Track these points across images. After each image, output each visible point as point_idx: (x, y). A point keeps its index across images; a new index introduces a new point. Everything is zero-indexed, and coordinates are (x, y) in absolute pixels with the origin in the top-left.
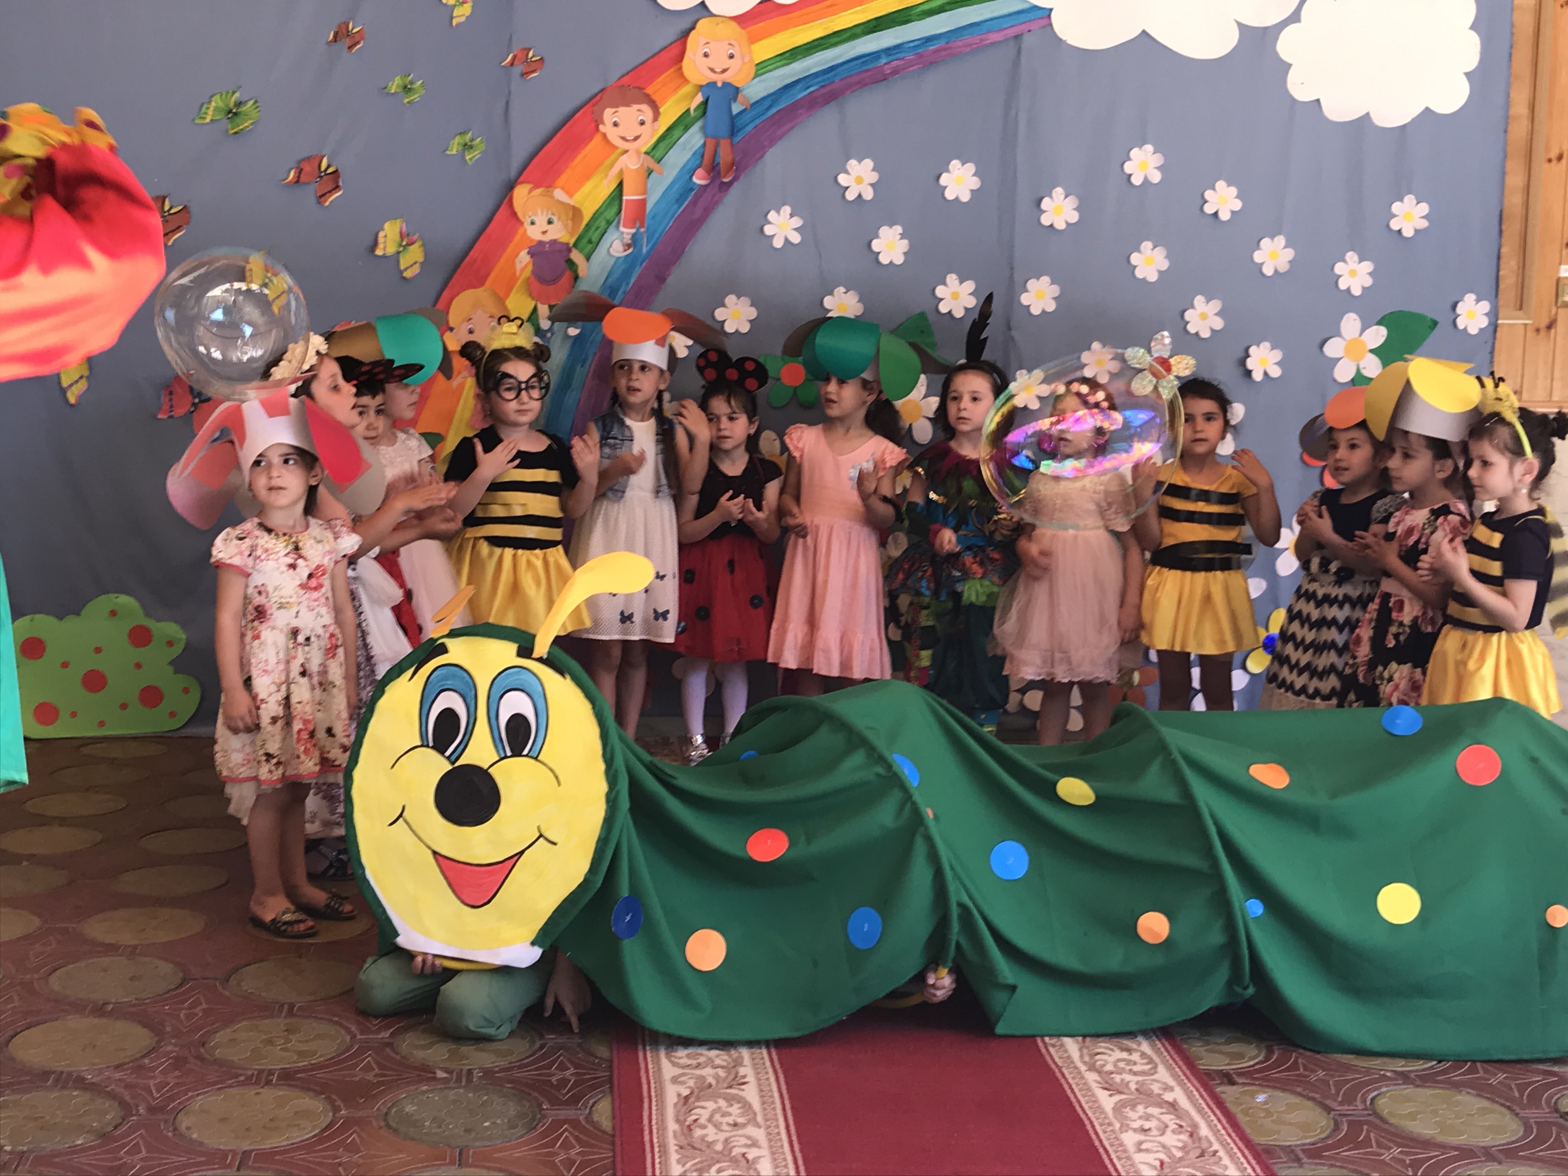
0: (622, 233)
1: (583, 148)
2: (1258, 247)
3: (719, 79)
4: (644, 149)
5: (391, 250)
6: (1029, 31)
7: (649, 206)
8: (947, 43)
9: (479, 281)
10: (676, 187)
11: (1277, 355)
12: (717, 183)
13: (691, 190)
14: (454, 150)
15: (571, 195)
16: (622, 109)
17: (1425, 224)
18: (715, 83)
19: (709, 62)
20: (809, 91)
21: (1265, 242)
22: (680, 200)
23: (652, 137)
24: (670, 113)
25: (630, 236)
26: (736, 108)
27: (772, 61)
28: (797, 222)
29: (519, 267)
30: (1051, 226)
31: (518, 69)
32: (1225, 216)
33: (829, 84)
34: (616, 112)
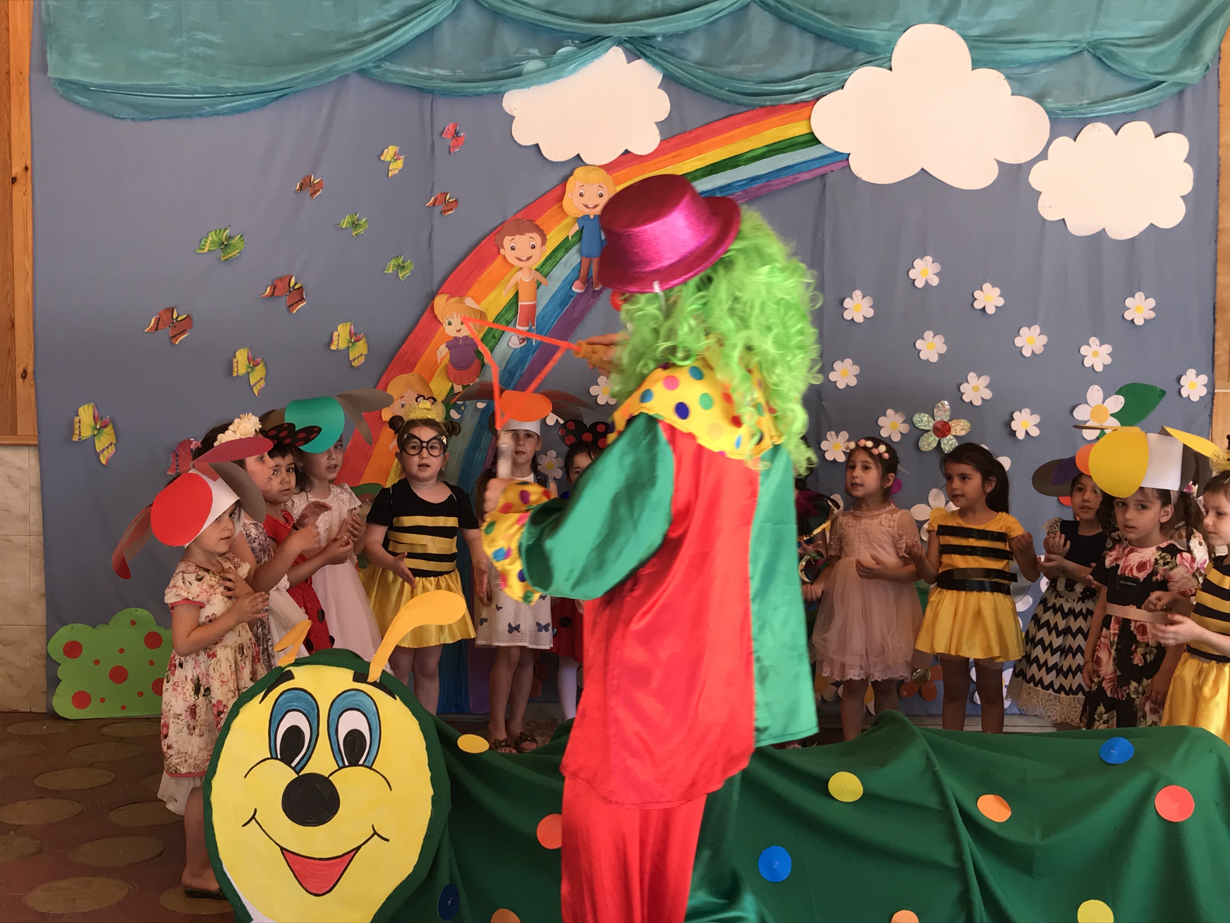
1: (488, 267)
2: (1018, 334)
3: (591, 213)
4: (535, 266)
5: (343, 345)
6: (832, 171)
7: (539, 310)
8: (768, 181)
9: (409, 367)
10: (559, 296)
11: (1036, 419)
12: (591, 290)
13: (571, 296)
14: (390, 270)
15: (478, 302)
16: (517, 237)
17: (1152, 315)
18: (589, 216)
19: (584, 200)
21: (1024, 331)
22: (563, 304)
23: (541, 258)
24: (554, 239)
29: (439, 357)
30: (852, 319)
31: (439, 208)
32: (991, 310)
34: (513, 239)
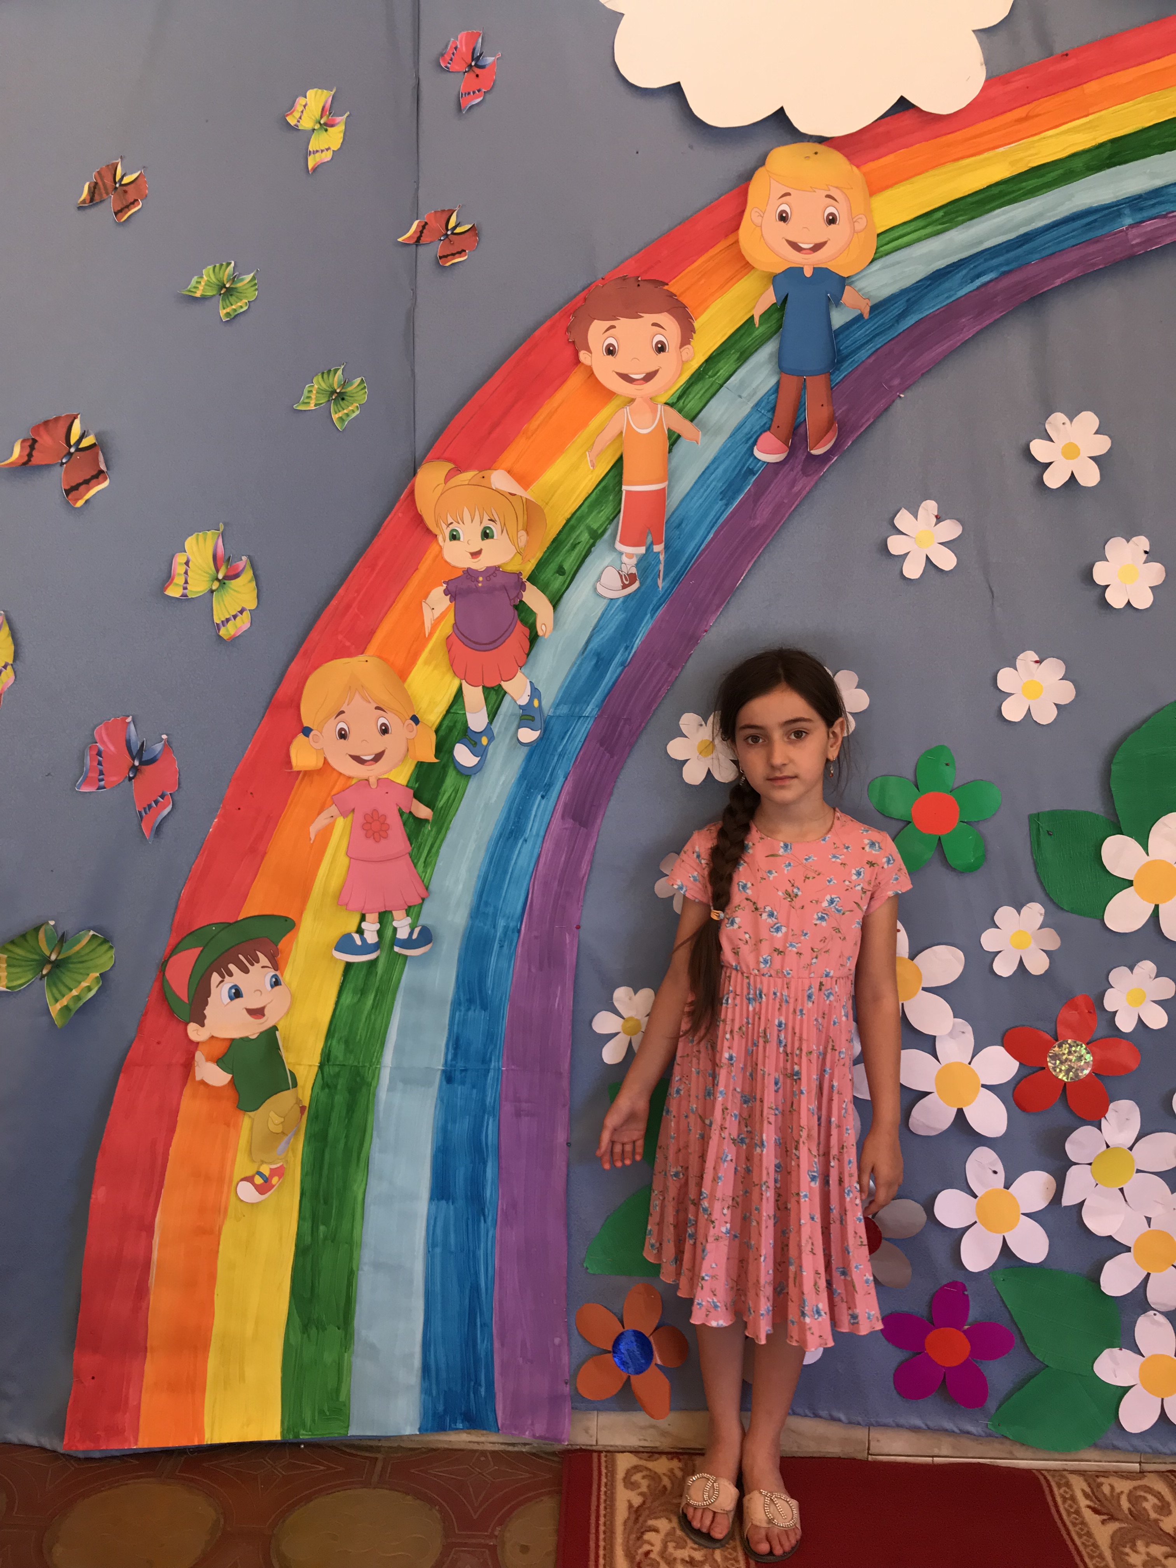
0: (621, 553)
1: (550, 396)
3: (808, 263)
4: (665, 398)
5: (198, 586)
7: (671, 505)
9: (357, 643)
10: (722, 467)
12: (801, 457)
13: (751, 472)
15: (525, 484)
16: (623, 323)
18: (799, 270)
19: (790, 231)
20: (978, 282)
23: (678, 374)
24: (715, 328)
25: (634, 561)
26: (838, 319)
27: (908, 229)
28: (951, 530)
29: (429, 618)
31: (432, 249)
33: (1020, 268)
34: (613, 327)
